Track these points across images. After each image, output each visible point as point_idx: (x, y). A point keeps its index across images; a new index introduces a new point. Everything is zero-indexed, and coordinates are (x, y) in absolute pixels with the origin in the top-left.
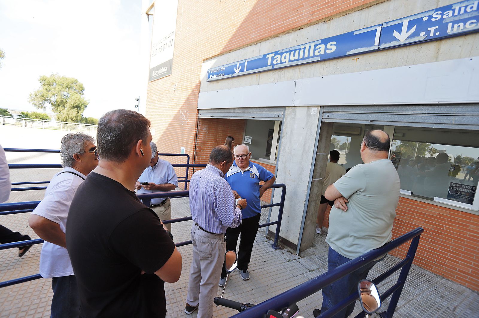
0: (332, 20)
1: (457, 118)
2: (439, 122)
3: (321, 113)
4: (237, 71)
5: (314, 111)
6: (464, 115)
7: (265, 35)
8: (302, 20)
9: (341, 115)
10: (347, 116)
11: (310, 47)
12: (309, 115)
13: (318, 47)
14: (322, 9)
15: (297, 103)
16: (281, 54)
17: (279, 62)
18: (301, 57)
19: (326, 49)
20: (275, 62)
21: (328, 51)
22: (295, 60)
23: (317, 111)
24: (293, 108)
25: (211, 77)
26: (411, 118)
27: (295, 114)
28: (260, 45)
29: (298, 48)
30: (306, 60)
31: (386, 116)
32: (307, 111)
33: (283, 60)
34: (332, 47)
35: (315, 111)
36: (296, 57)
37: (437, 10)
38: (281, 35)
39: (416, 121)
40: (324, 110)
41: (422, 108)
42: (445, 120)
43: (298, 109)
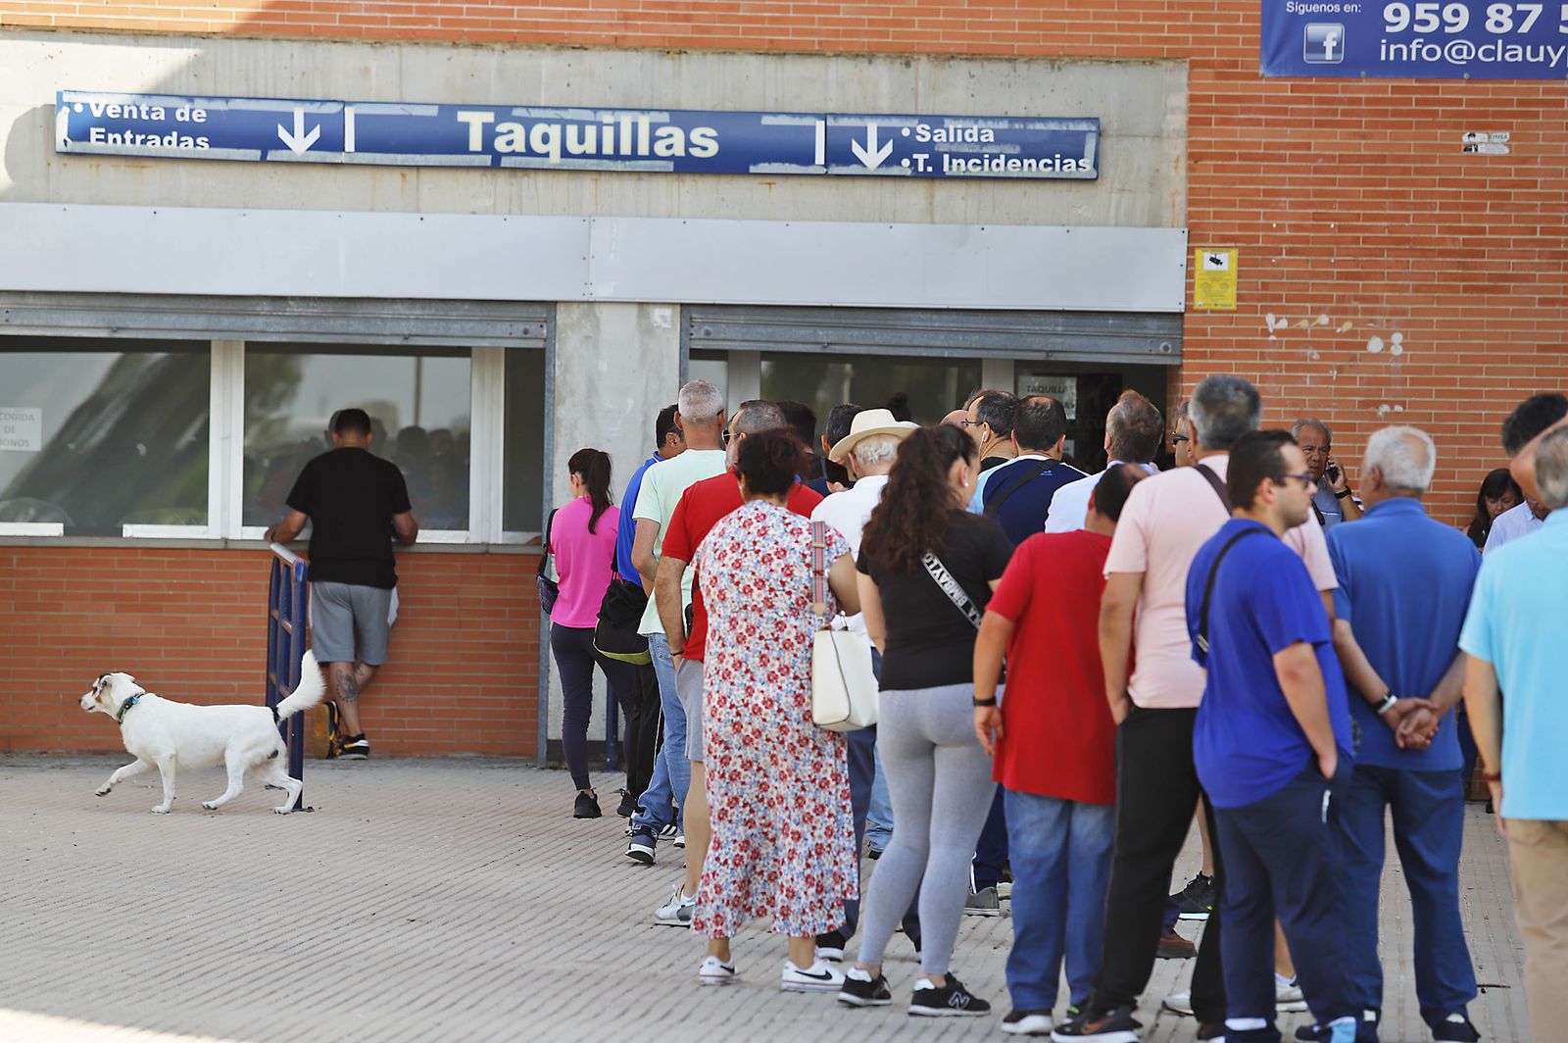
0: (683, 56)
1: (977, 337)
2: (952, 344)
3: (687, 325)
4: (299, 143)
5: (663, 317)
6: (985, 332)
7: (430, 27)
8: (588, 26)
9: (745, 330)
10: (761, 332)
11: (635, 126)
12: (647, 330)
13: (661, 132)
14: (656, 17)
15: (602, 292)
16: (528, 124)
17: (519, 147)
18: (608, 149)
19: (689, 144)
20: (500, 145)
21: (696, 152)
22: (584, 156)
23: (673, 316)
24: (586, 305)
25: (93, 136)
26: (905, 338)
27: (598, 327)
28: (401, 56)
29: (588, 115)
30: (627, 163)
31: (855, 333)
32: (639, 316)
33: (537, 146)
34: (706, 143)
35: (665, 320)
36: (590, 147)
37: (923, 118)
38: (498, 47)
39: (915, 343)
40: (694, 316)
41: (921, 315)
42: (960, 341)
43: (604, 313)
